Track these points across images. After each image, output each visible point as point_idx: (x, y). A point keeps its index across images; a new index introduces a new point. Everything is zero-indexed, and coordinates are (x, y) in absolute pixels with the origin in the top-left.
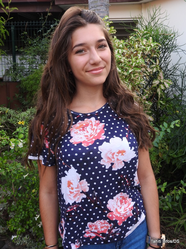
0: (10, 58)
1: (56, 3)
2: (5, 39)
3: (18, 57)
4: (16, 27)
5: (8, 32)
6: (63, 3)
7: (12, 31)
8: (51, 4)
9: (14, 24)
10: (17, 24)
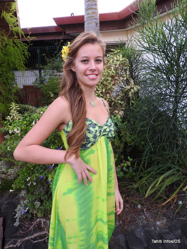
0: (37, 72)
1: (67, 33)
2: (28, 58)
3: (42, 71)
4: (41, 50)
5: (30, 54)
6: (71, 32)
7: (38, 53)
8: (63, 34)
9: (39, 48)
10: (41, 48)
